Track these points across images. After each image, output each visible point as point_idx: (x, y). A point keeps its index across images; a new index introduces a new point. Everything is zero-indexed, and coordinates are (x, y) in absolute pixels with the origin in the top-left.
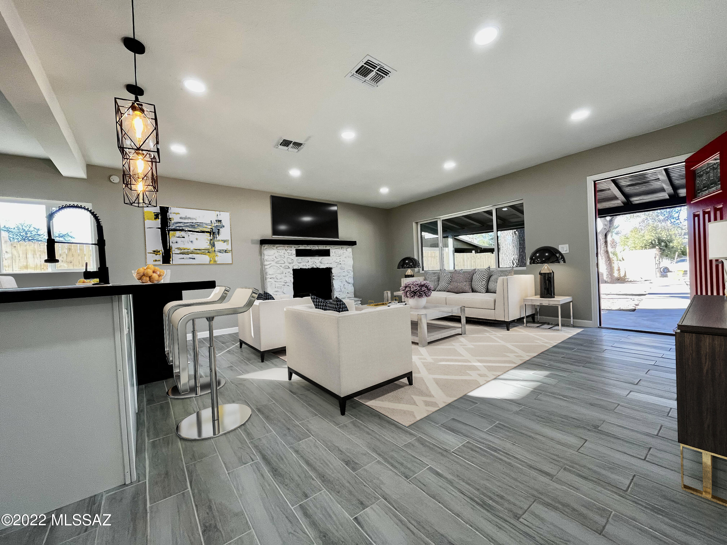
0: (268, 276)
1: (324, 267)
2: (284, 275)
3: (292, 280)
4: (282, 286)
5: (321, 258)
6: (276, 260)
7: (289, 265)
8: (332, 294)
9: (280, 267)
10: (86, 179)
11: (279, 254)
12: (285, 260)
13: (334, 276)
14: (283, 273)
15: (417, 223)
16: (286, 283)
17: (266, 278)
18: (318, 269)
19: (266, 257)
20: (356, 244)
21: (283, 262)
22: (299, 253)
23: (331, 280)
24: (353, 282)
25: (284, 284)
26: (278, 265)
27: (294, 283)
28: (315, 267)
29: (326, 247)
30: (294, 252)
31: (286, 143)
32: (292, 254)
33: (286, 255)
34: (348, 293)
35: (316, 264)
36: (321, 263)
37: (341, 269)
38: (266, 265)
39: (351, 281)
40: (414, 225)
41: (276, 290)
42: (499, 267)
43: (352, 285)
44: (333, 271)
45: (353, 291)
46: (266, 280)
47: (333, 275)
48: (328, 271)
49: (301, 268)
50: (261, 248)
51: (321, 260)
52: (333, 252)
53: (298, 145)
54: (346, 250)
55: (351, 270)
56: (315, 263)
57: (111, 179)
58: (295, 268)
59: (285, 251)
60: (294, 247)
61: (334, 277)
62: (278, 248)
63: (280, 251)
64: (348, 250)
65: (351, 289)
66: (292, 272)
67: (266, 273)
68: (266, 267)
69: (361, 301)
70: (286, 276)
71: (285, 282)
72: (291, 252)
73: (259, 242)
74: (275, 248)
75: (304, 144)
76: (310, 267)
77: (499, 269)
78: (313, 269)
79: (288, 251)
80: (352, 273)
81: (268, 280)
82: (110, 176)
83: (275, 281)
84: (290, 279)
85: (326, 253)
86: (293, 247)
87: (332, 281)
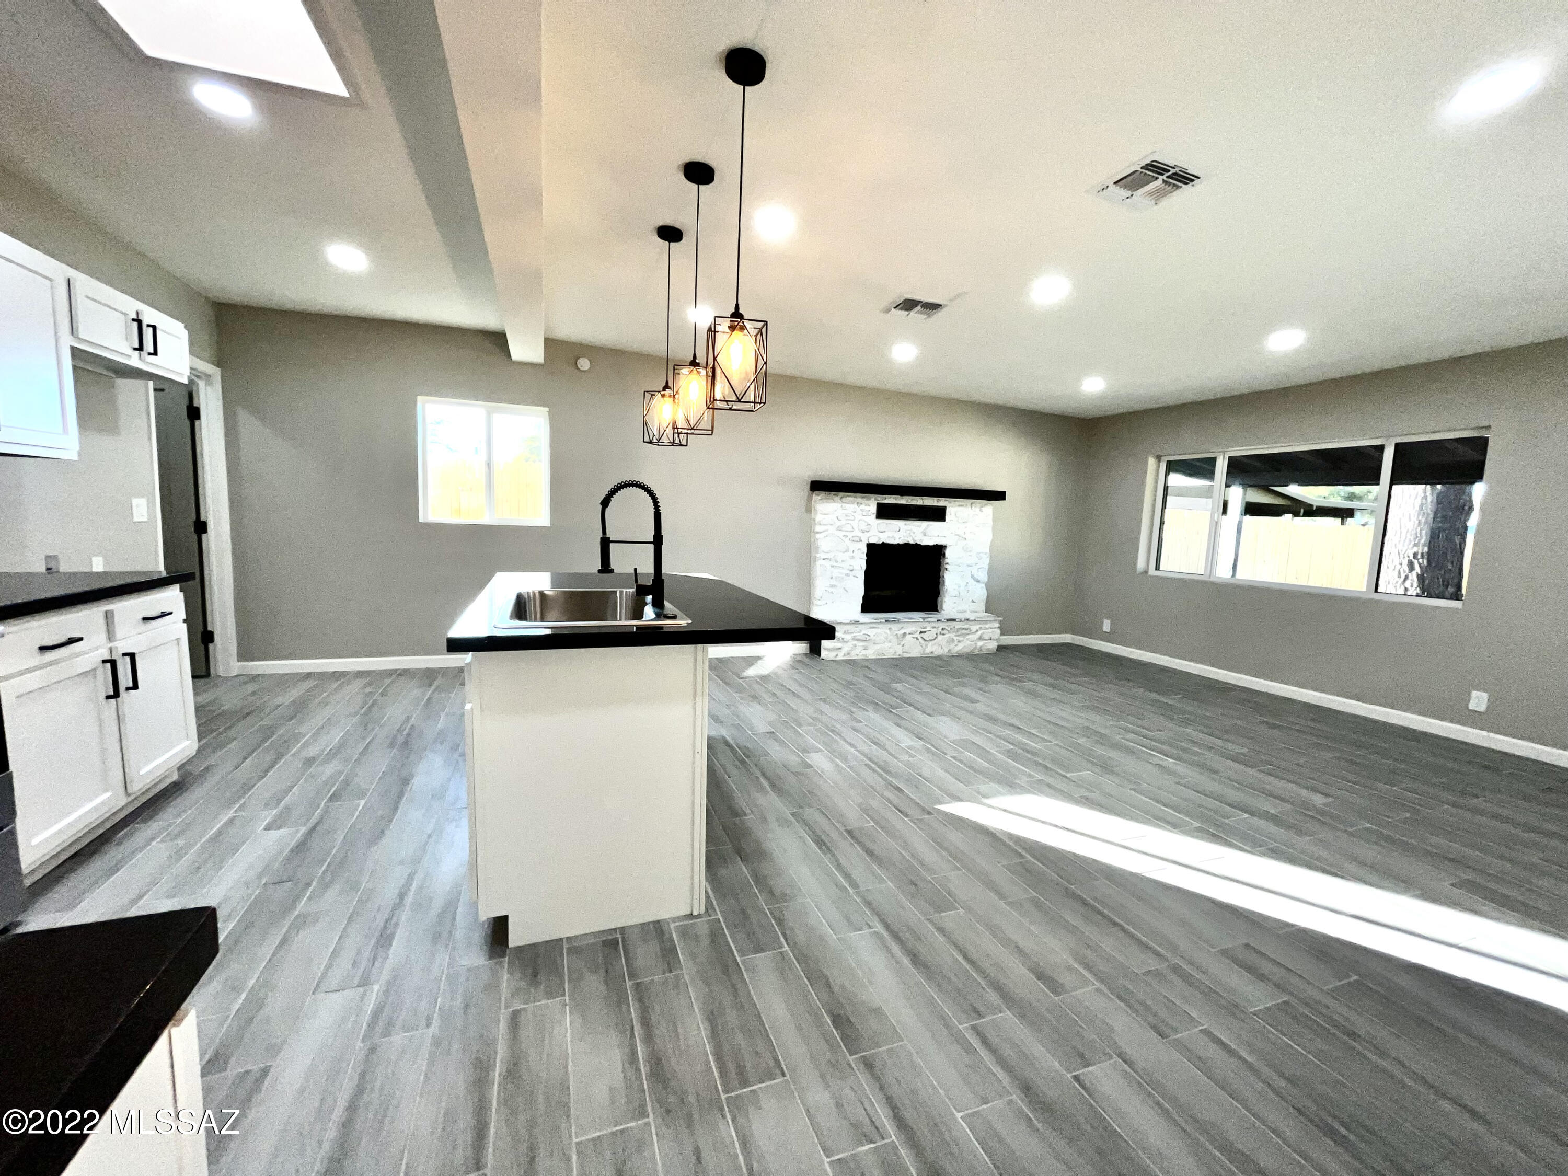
0: (821, 555)
1: (931, 543)
2: (850, 554)
3: (864, 566)
4: (844, 575)
5: (925, 524)
6: (839, 523)
7: (860, 534)
8: (939, 599)
9: (843, 538)
10: (541, 365)
11: (844, 511)
12: (854, 524)
13: (947, 564)
14: (847, 551)
15: (1159, 458)
16: (852, 570)
17: (815, 557)
18: (917, 546)
19: (819, 518)
20: (1004, 499)
21: (850, 529)
22: (884, 512)
23: (940, 570)
24: (986, 579)
25: (848, 572)
26: (841, 534)
27: (867, 573)
28: (911, 542)
29: (938, 501)
30: (873, 509)
31: (909, 305)
32: (870, 513)
33: (858, 516)
34: (973, 602)
35: (913, 536)
36: (925, 535)
37: (965, 549)
38: (818, 533)
39: (983, 577)
40: (1152, 461)
41: (833, 582)
42: (1376, 591)
43: (984, 585)
44: (948, 552)
45: (984, 597)
46: (815, 561)
47: (947, 561)
48: (937, 553)
49: (883, 543)
50: (809, 499)
51: (926, 529)
52: (953, 513)
53: (932, 307)
54: (981, 510)
55: (986, 554)
56: (912, 534)
57: (579, 366)
58: (871, 542)
59: (856, 506)
60: (876, 499)
61: (947, 566)
62: (844, 500)
63: (847, 506)
64: (983, 509)
65: (980, 593)
66: (865, 550)
67: (817, 548)
68: (818, 536)
69: (1000, 623)
70: (853, 557)
71: (851, 568)
72: (867, 508)
73: (808, 487)
74: (837, 499)
75: (946, 306)
76: (901, 542)
77: (1376, 596)
78: (907, 545)
79: (863, 507)
80: (988, 561)
81: (819, 563)
82: (578, 358)
83: (832, 566)
84: (861, 564)
85: (938, 515)
86: (873, 499)
87: (943, 573)
